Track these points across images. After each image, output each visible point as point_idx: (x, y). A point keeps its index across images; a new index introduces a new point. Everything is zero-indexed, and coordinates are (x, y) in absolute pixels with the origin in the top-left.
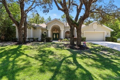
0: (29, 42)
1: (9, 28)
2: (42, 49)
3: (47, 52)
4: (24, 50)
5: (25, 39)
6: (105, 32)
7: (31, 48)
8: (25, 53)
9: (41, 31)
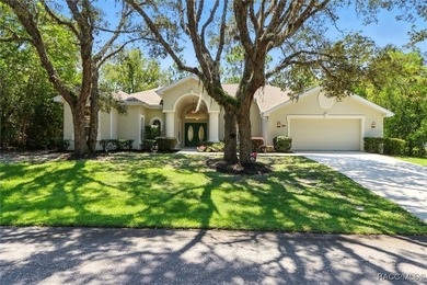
0: (103, 153)
1: (40, 108)
2: (139, 172)
3: (150, 177)
4: (92, 172)
5: (91, 143)
6: (363, 118)
7: (110, 169)
8: (96, 179)
9: (142, 116)
